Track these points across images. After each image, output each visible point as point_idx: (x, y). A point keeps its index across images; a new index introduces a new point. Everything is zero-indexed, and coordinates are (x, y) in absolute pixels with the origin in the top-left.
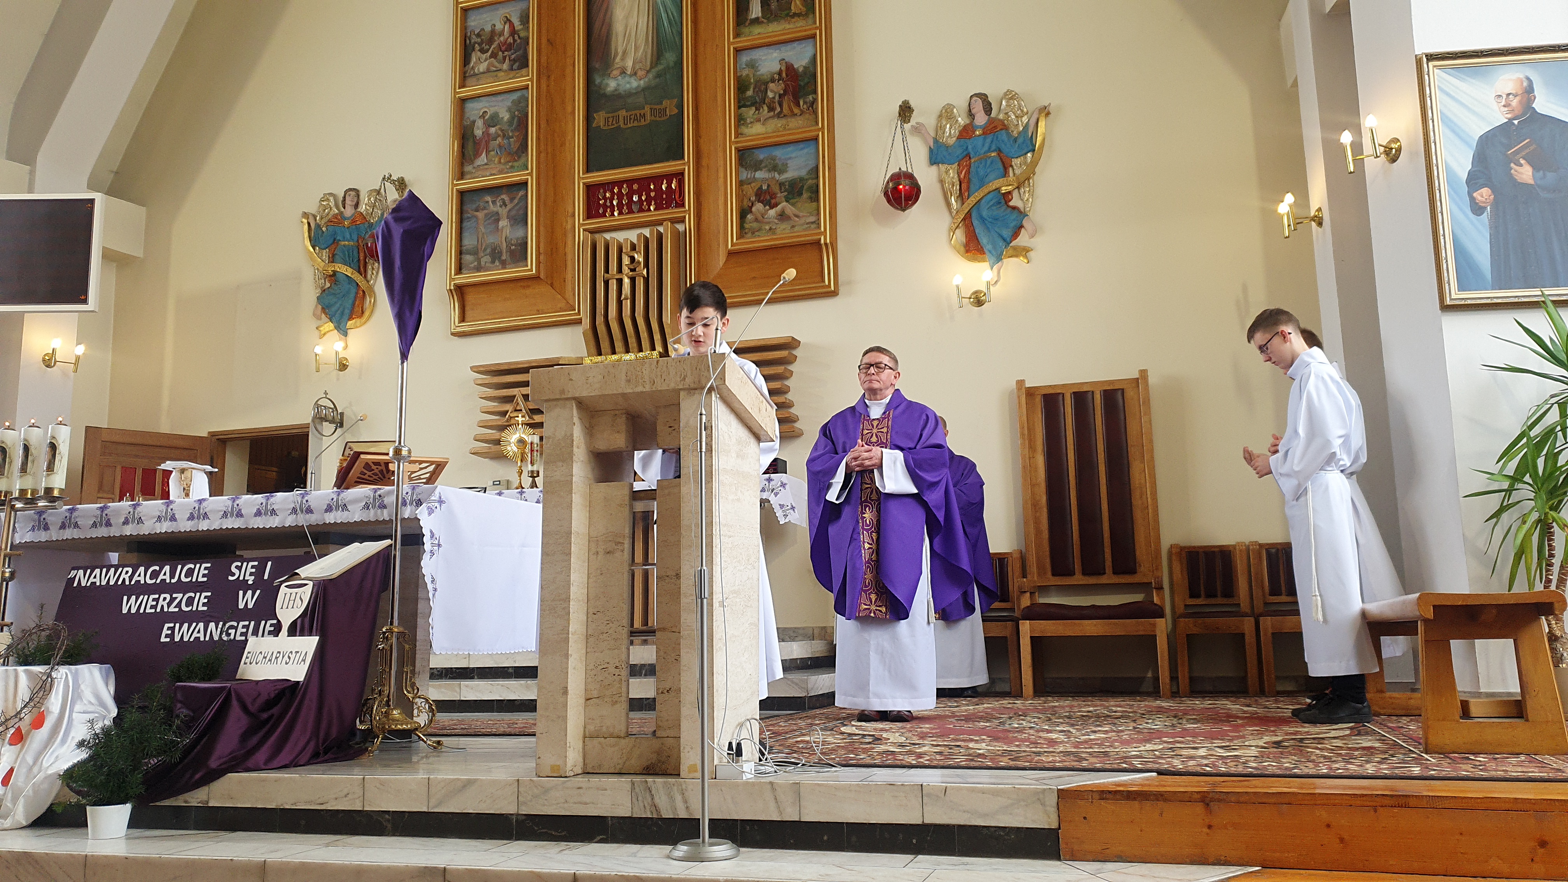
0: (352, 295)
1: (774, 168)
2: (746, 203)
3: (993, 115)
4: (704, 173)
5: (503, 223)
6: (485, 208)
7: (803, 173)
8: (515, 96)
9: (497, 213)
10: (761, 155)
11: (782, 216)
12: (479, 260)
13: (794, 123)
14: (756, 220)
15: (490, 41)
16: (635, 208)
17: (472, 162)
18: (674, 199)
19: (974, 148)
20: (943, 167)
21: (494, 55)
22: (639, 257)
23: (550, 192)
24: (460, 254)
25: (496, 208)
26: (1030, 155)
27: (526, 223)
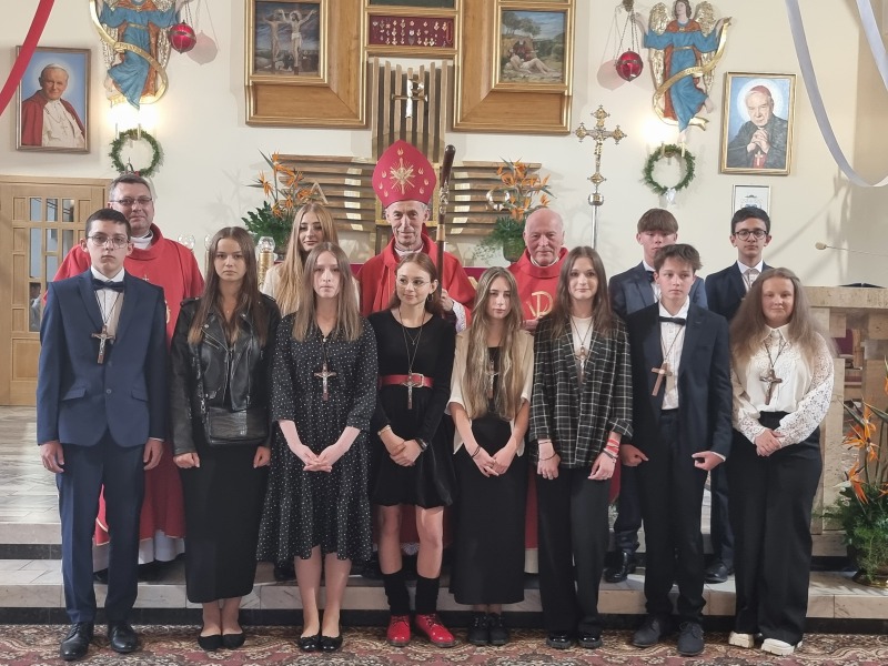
0: (145, 74)
1: (529, 29)
2: (506, 54)
3: (691, 18)
4: (470, 22)
5: (296, 35)
6: (278, 19)
7: (552, 37)
9: (290, 26)
10: (520, 17)
11: (534, 68)
12: (273, 64)
14: (513, 68)
16: (412, 41)
18: (446, 39)
19: (677, 40)
20: (654, 50)
22: (421, 86)
23: (337, 15)
24: (256, 55)
25: (289, 21)
26: (713, 53)
27: (317, 38)
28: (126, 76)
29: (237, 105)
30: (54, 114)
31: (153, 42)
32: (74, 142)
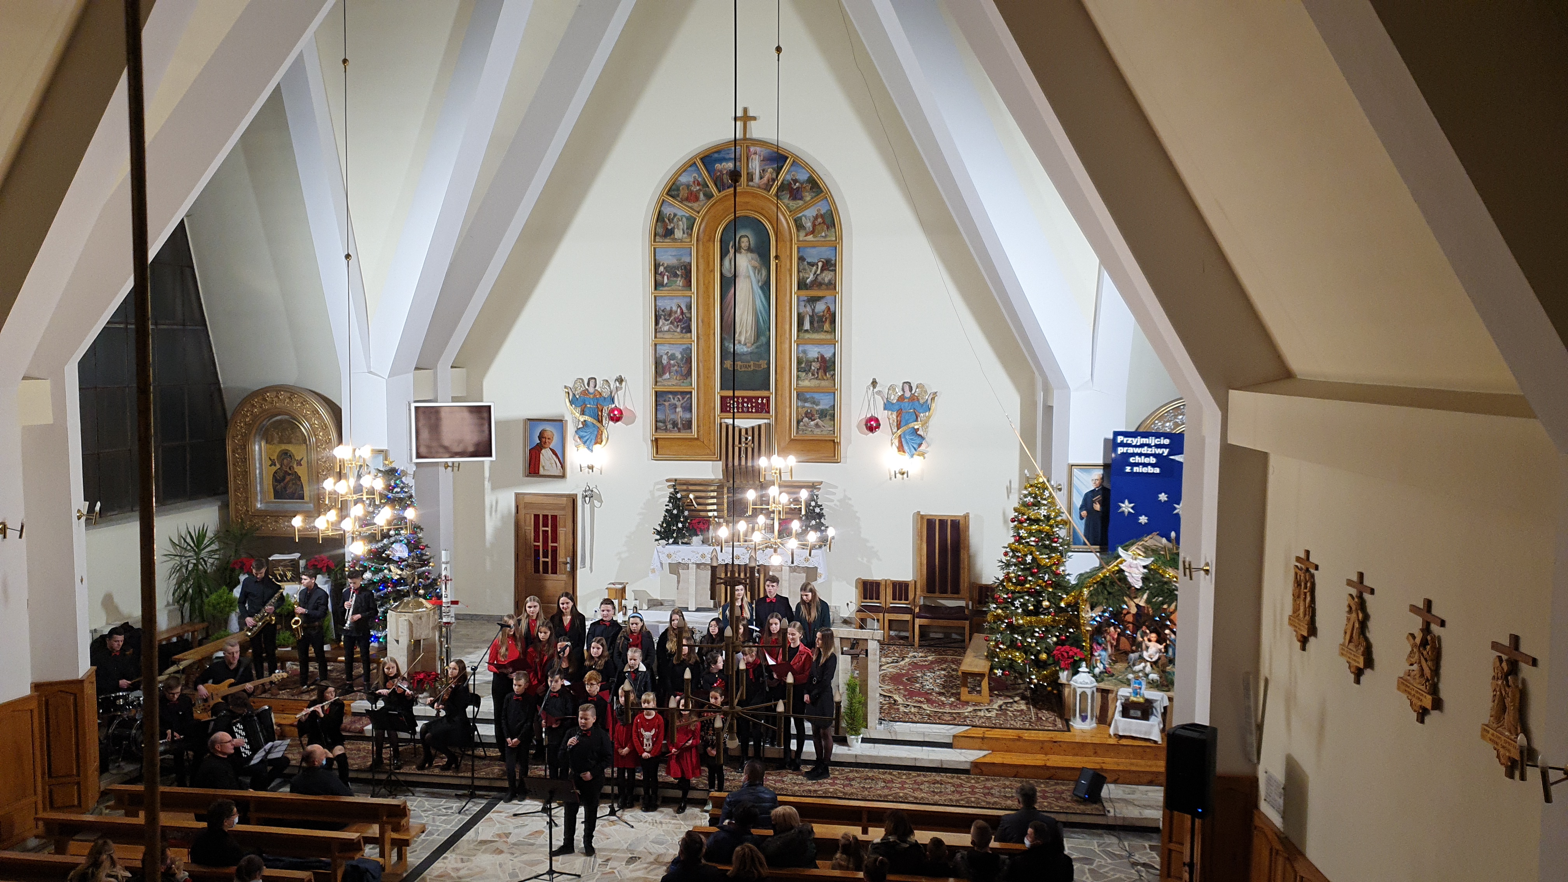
0: (596, 433)
1: (814, 403)
2: (800, 417)
3: (913, 392)
4: (779, 398)
5: (679, 409)
6: (669, 401)
7: (827, 407)
8: (684, 347)
9: (676, 405)
10: (809, 396)
11: (818, 426)
12: (666, 427)
13: (824, 383)
14: (805, 425)
15: (670, 315)
16: (745, 410)
17: (661, 376)
18: (765, 409)
19: (904, 406)
21: (672, 323)
22: (750, 438)
23: (701, 395)
24: (656, 421)
25: (675, 402)
26: (927, 414)
27: (691, 411)
28: (586, 434)
29: (647, 448)
30: (546, 455)
31: (600, 413)
32: (558, 471)
